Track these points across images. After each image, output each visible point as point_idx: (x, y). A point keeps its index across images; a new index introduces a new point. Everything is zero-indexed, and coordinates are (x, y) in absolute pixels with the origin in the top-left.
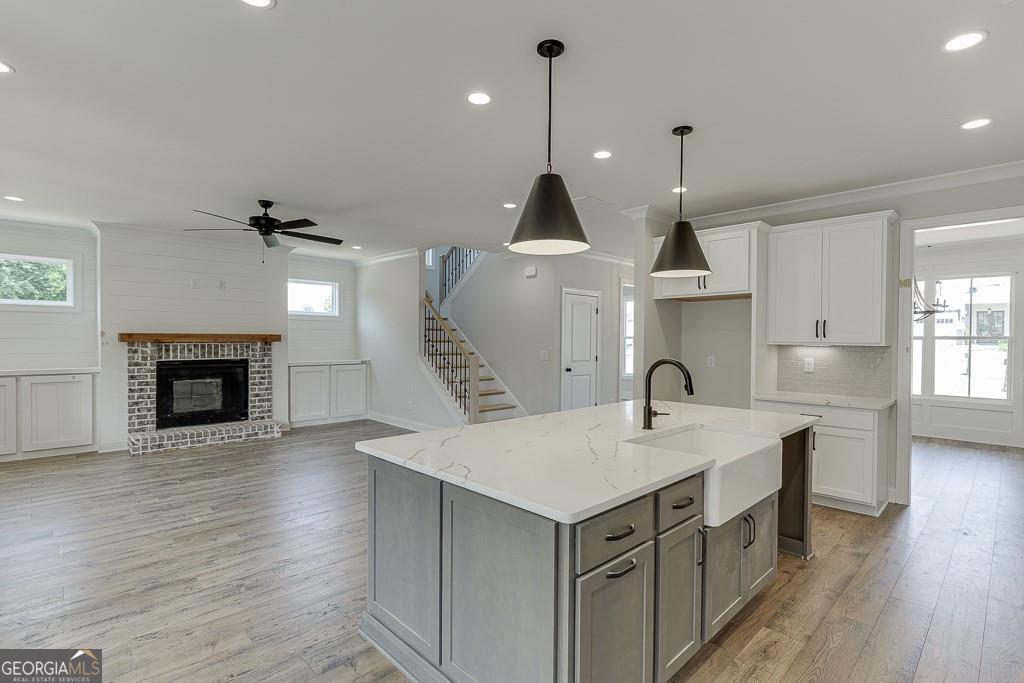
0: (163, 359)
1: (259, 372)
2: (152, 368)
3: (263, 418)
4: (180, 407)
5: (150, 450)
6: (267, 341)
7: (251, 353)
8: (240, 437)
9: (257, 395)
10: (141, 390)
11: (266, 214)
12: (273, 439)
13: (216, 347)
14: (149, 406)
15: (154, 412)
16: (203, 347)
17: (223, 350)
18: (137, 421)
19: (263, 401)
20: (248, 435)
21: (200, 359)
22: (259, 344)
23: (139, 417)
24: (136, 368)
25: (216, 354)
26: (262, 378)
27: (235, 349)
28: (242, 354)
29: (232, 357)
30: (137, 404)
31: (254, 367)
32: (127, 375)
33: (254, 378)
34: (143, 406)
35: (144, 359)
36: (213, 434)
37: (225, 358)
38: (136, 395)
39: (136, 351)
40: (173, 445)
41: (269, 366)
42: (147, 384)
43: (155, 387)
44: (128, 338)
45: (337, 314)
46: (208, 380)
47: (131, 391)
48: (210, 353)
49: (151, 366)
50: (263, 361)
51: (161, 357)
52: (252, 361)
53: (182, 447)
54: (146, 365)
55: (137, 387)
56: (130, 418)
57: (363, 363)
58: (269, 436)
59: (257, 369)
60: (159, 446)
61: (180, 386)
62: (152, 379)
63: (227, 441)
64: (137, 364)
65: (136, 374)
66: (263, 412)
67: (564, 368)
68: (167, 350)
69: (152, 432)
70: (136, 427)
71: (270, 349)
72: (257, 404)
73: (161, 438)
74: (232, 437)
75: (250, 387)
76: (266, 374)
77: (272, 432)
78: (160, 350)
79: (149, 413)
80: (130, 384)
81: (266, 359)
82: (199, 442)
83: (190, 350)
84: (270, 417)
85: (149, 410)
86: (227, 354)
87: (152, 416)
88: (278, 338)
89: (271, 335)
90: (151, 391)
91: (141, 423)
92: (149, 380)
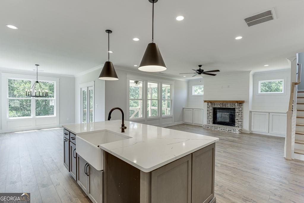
0: (214, 107)
1: (238, 112)
3: (239, 127)
4: (219, 119)
6: (241, 103)
9: (237, 120)
11: (200, 69)
13: (226, 104)
14: (211, 118)
16: (222, 104)
19: (239, 121)
20: (229, 130)
21: (222, 107)
22: (236, 103)
23: (209, 120)
25: (226, 106)
26: (239, 114)
27: (231, 105)
28: (233, 106)
29: (230, 107)
30: (208, 117)
32: (207, 110)
33: (237, 114)
34: (209, 118)
35: (210, 106)
37: (228, 107)
38: (208, 115)
40: (210, 128)
41: (241, 111)
44: (205, 101)
46: (225, 113)
47: (208, 114)
48: (224, 106)
49: (211, 108)
50: (239, 109)
52: (236, 109)
53: (212, 129)
56: (207, 120)
58: (235, 132)
59: (237, 111)
61: (219, 115)
64: (209, 108)
66: (239, 125)
68: (214, 105)
69: (211, 124)
71: (242, 105)
72: (237, 122)
75: (236, 117)
80: (207, 112)
83: (219, 105)
86: (229, 106)
87: (211, 120)
88: (243, 102)
89: (239, 101)
90: (212, 115)
91: (209, 122)
92: (211, 112)
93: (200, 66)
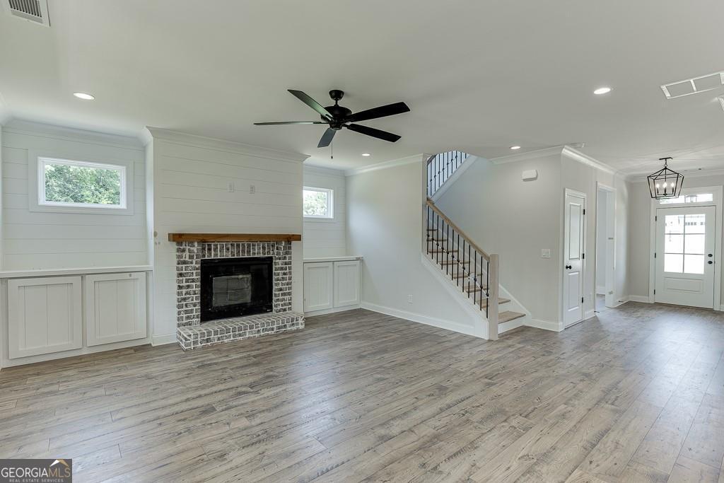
0: (206, 258)
1: (282, 269)
2: (198, 266)
3: (285, 310)
4: (218, 301)
5: (200, 345)
6: (290, 239)
7: (276, 251)
8: (273, 329)
9: (281, 290)
10: (188, 286)
11: (337, 104)
12: (298, 331)
13: (249, 246)
14: (195, 301)
15: (198, 307)
16: (238, 246)
17: (254, 249)
18: (184, 316)
19: (285, 294)
20: (279, 328)
21: (235, 257)
22: (283, 243)
23: (186, 312)
24: (184, 266)
25: (249, 252)
26: (285, 274)
27: (264, 248)
28: (269, 252)
29: (261, 255)
30: (185, 299)
31: (278, 264)
32: (176, 272)
33: (277, 274)
34: (189, 301)
35: (191, 257)
36: (251, 327)
37: (256, 256)
38: (184, 291)
39: (184, 251)
40: (219, 339)
41: (290, 263)
42: (193, 281)
43: (199, 283)
44: (178, 238)
45: (332, 217)
46: (240, 276)
47: (180, 287)
48: (243, 251)
49: (196, 264)
50: (285, 258)
51: (204, 256)
52: (276, 259)
53: (226, 341)
54: (192, 263)
55: (184, 284)
56: (179, 313)
57: (358, 259)
58: (294, 328)
59: (280, 266)
60: (208, 340)
61: (218, 282)
62: (196, 276)
63: (262, 334)
64: (184, 262)
65: (184, 271)
66: (285, 304)
67: (565, 266)
68: (210, 249)
69: (198, 326)
70: (185, 321)
71: (290, 248)
72: (281, 297)
73: (209, 333)
74: (266, 330)
75: (274, 282)
76: (288, 271)
77: (298, 324)
78: (204, 249)
79: (195, 308)
80: (179, 281)
81: (287, 256)
82: (240, 335)
83: (228, 249)
84: (290, 309)
85: (195, 305)
86: (258, 252)
87: (196, 312)
88: (298, 238)
89: (293, 235)
90: (196, 288)
91: (188, 318)
92: (194, 277)
93: (337, 94)
